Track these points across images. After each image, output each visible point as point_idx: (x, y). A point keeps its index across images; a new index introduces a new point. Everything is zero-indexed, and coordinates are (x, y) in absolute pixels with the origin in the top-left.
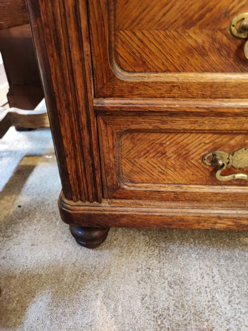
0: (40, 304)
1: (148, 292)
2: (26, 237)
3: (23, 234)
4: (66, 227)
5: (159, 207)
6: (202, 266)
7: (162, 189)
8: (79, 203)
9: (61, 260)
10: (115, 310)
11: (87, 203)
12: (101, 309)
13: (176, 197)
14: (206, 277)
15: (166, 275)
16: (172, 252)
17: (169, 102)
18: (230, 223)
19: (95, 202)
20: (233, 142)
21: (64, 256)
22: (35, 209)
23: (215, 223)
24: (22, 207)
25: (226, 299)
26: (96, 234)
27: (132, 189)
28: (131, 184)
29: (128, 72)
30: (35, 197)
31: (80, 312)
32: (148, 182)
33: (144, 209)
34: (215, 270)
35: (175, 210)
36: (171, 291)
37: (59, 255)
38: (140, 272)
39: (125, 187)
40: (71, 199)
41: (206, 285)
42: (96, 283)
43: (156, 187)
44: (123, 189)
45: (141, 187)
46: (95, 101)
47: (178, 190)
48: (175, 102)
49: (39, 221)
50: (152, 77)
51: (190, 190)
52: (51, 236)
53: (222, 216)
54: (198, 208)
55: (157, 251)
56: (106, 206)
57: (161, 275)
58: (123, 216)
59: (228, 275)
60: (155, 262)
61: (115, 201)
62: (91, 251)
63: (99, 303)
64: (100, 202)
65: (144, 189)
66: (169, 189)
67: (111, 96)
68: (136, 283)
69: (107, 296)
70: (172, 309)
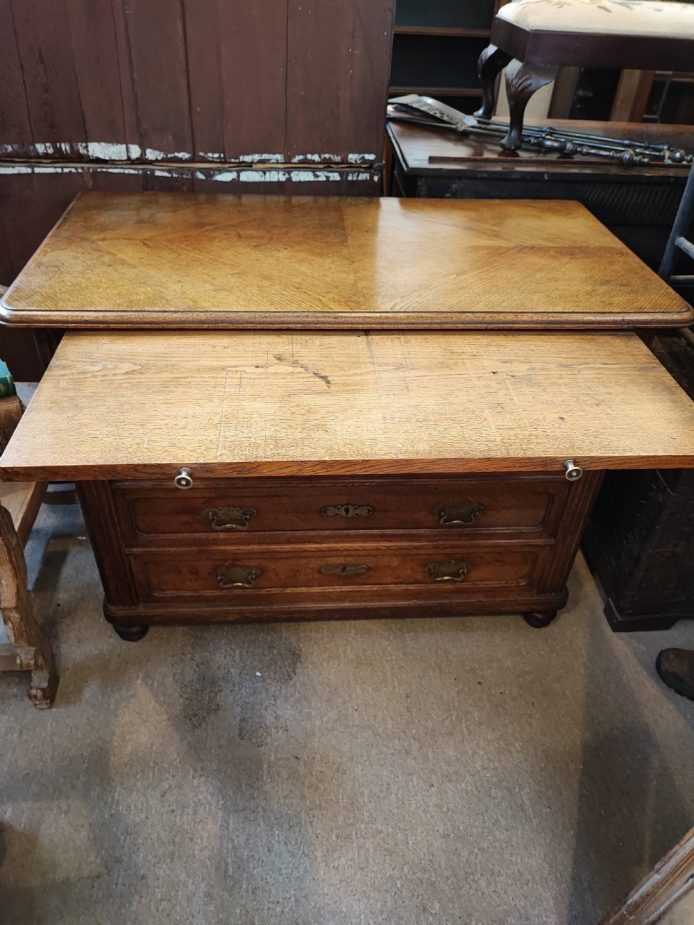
0: (93, 686)
1: (179, 671)
2: (72, 635)
3: (67, 633)
4: (111, 626)
5: (182, 608)
6: (228, 649)
7: (185, 594)
8: (121, 607)
9: (107, 653)
10: (152, 685)
11: (126, 607)
12: (141, 685)
13: (196, 600)
14: (228, 658)
15: (196, 658)
16: (206, 639)
17: (174, 549)
18: (237, 616)
19: (133, 607)
20: (226, 564)
21: (110, 649)
22: (75, 606)
23: (226, 617)
24: (61, 606)
25: (238, 672)
26: (135, 629)
27: (161, 595)
28: (160, 592)
29: (146, 533)
30: (73, 593)
31: (125, 688)
32: (172, 590)
33: (171, 610)
34: (237, 651)
35: (194, 609)
36: (197, 669)
37: (105, 649)
38: (174, 658)
39: (156, 594)
40: (114, 605)
41: (226, 663)
42: (138, 668)
43: (180, 593)
44: (155, 596)
45: (169, 593)
46: (126, 550)
47: (196, 594)
48: (178, 549)
49: (81, 619)
50: (162, 536)
51: (205, 594)
52: (95, 633)
53: (229, 612)
54: (212, 607)
55: (192, 640)
56: (141, 609)
57: (192, 659)
58: (156, 616)
59: (247, 654)
60: (189, 648)
61: (148, 604)
62: (134, 644)
63: (139, 681)
64: (137, 606)
65: (169, 595)
66: (189, 594)
67: (137, 546)
68: (170, 666)
69: (146, 676)
70: (195, 681)
